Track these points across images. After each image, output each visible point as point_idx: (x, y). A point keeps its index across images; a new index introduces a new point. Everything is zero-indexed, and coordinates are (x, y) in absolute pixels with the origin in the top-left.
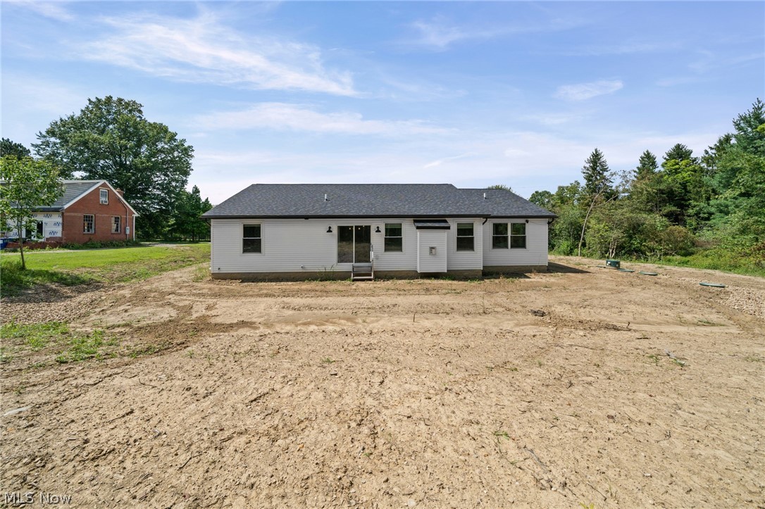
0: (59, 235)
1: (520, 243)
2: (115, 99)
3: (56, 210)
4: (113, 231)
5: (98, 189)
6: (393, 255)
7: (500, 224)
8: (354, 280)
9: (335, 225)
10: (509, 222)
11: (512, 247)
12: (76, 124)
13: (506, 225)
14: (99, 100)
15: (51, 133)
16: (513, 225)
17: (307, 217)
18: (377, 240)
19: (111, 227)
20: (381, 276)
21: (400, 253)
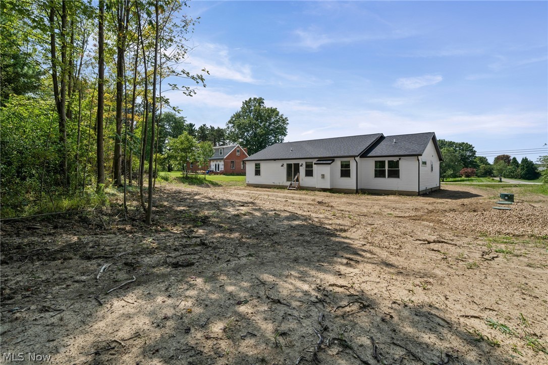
0: (223, 170)
1: (395, 173)
2: (252, 99)
3: (222, 159)
4: (242, 168)
5: (236, 149)
6: (309, 178)
7: (380, 162)
8: (288, 189)
9: (285, 163)
10: (386, 160)
11: (389, 176)
12: (238, 116)
13: (384, 162)
14: (246, 101)
15: (230, 122)
16: (389, 162)
17: (275, 160)
18: (302, 170)
19: (240, 166)
20: (301, 188)
21: (312, 177)
